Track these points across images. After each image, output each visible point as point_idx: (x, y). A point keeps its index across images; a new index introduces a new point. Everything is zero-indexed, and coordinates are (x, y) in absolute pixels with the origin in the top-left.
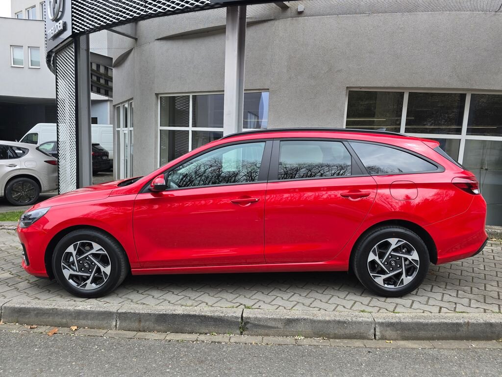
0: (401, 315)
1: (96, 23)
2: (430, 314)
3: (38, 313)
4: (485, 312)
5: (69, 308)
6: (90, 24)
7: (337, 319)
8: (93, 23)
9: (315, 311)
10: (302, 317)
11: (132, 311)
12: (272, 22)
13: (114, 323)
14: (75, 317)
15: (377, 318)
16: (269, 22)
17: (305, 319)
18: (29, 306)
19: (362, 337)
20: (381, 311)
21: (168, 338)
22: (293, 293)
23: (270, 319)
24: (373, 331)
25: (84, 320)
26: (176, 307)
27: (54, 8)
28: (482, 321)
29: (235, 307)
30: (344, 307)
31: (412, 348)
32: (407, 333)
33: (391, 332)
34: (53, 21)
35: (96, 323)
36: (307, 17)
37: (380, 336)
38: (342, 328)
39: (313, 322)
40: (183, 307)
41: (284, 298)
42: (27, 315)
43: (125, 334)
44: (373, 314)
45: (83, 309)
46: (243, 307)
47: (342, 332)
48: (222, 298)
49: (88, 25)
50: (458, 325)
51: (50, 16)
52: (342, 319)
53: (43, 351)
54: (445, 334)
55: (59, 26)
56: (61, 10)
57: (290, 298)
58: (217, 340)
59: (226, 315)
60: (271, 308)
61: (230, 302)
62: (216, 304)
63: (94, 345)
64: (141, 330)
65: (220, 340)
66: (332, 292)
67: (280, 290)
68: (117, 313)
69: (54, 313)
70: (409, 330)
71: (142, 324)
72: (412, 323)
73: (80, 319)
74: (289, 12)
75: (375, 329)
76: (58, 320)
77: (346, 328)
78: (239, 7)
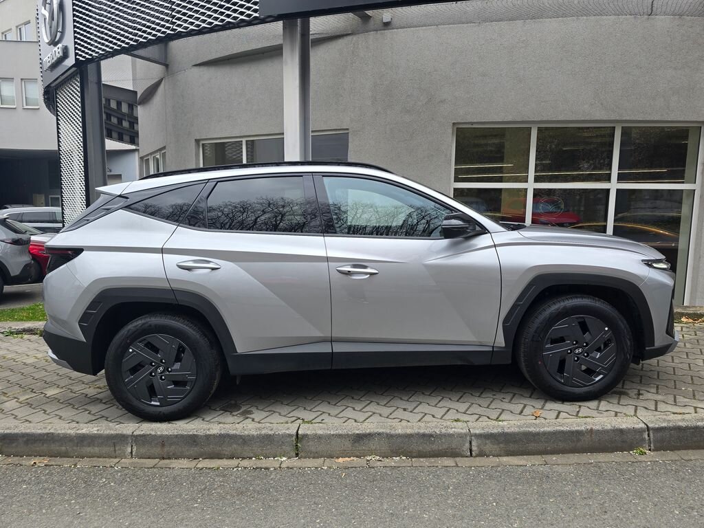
0: (505, 423)
1: (107, 46)
2: (543, 420)
3: (28, 440)
4: (616, 415)
5: (69, 432)
6: (100, 49)
7: (422, 431)
8: (103, 47)
9: (395, 423)
10: (376, 431)
11: (153, 433)
12: (350, 38)
13: (129, 449)
14: (78, 443)
15: (474, 428)
16: (345, 38)
17: (379, 434)
18: (16, 431)
19: (454, 454)
20: (480, 419)
21: (200, 466)
22: (369, 402)
23: (333, 435)
24: (467, 445)
25: (89, 446)
26: (211, 426)
27: (51, 27)
28: (609, 427)
29: (289, 422)
30: (433, 416)
31: (518, 466)
32: (512, 447)
33: (491, 446)
34: (50, 45)
35: (105, 450)
36: (396, 30)
37: (477, 452)
38: (428, 444)
39: (389, 436)
40: (221, 425)
41: (356, 408)
42: (13, 443)
43: (143, 463)
44: (469, 424)
45: (88, 432)
46: (300, 421)
47: (428, 448)
48: (275, 412)
49: (97, 50)
50: (578, 433)
51: (46, 39)
52: (427, 431)
53: (33, 488)
54: (561, 445)
55: (57, 51)
56: (60, 29)
57: (364, 408)
58: (264, 466)
59: (277, 433)
60: (337, 422)
61: (285, 416)
62: (265, 419)
63: (102, 478)
64: (165, 456)
65: (267, 465)
66: (421, 398)
67: (353, 398)
68: (132, 435)
69: (49, 439)
70: (515, 442)
71: (166, 449)
72: (518, 434)
73: (83, 446)
74: (371, 23)
75: (471, 443)
76: (55, 447)
77: (433, 443)
78: (299, 21)
